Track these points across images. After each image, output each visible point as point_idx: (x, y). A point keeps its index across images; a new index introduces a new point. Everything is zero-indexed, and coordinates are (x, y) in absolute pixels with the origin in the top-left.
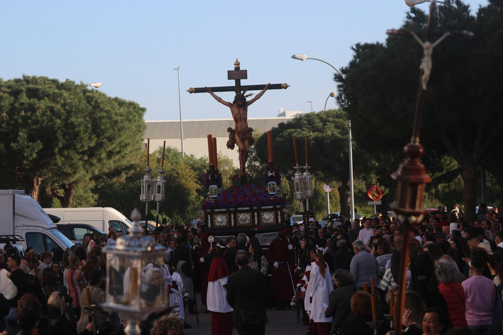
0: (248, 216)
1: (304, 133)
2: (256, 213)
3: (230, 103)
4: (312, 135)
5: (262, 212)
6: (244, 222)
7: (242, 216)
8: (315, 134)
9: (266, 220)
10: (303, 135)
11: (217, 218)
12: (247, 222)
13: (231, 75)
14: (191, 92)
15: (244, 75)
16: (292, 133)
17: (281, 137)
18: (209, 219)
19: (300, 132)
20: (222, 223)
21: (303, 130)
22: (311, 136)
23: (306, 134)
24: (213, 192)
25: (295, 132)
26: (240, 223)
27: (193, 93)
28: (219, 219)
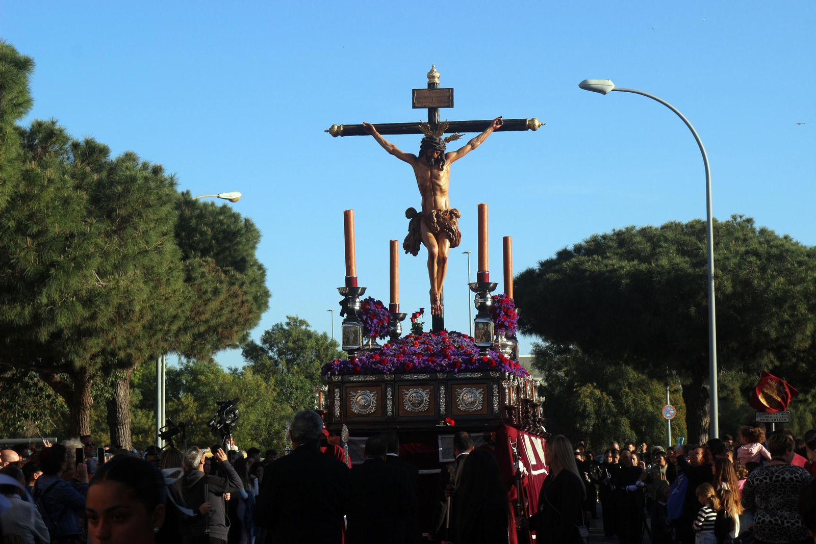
0: (425, 395)
1: (606, 261)
2: (442, 388)
3: (413, 156)
4: (627, 265)
5: (456, 386)
6: (415, 407)
7: (411, 394)
8: (632, 263)
9: (466, 405)
10: (606, 266)
11: (356, 397)
12: (424, 407)
13: (419, 98)
14: (335, 135)
15: (447, 98)
16: (582, 263)
17: (556, 272)
18: (337, 397)
19: (599, 261)
20: (365, 407)
21: (608, 258)
22: (622, 268)
23: (613, 265)
24: (351, 338)
25: (588, 261)
26: (406, 410)
27: (339, 136)
28: (360, 398)
